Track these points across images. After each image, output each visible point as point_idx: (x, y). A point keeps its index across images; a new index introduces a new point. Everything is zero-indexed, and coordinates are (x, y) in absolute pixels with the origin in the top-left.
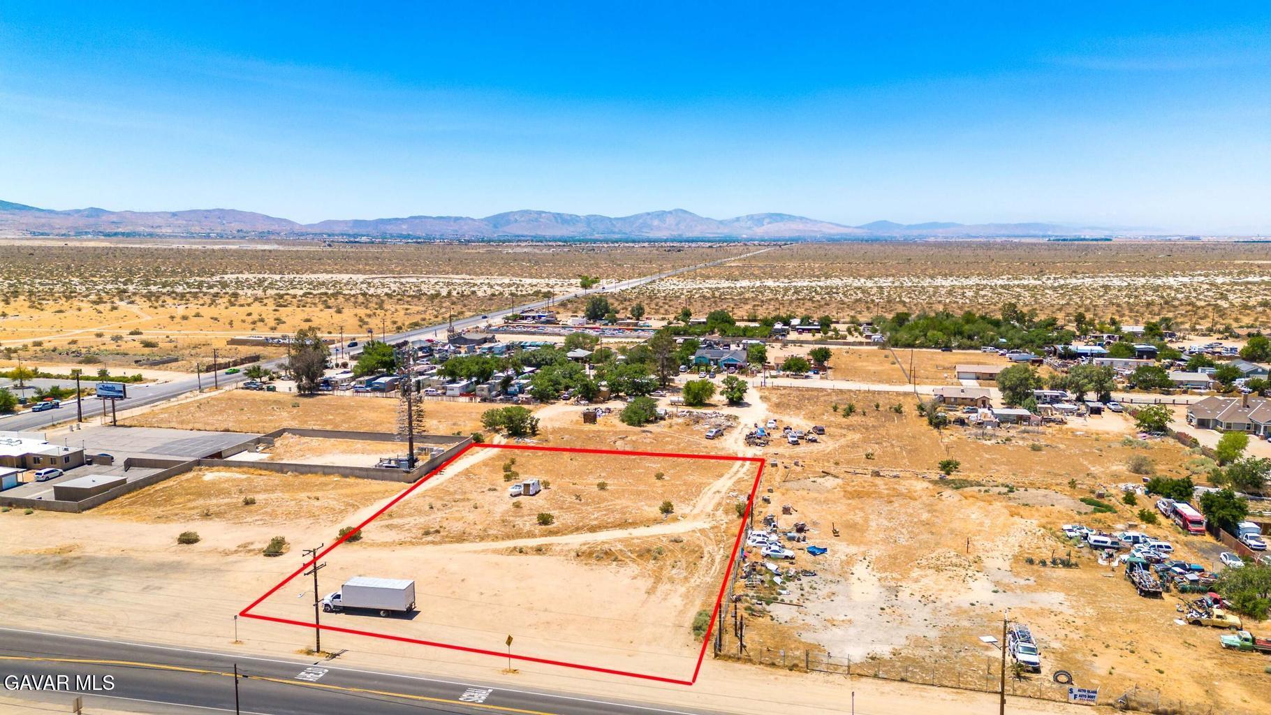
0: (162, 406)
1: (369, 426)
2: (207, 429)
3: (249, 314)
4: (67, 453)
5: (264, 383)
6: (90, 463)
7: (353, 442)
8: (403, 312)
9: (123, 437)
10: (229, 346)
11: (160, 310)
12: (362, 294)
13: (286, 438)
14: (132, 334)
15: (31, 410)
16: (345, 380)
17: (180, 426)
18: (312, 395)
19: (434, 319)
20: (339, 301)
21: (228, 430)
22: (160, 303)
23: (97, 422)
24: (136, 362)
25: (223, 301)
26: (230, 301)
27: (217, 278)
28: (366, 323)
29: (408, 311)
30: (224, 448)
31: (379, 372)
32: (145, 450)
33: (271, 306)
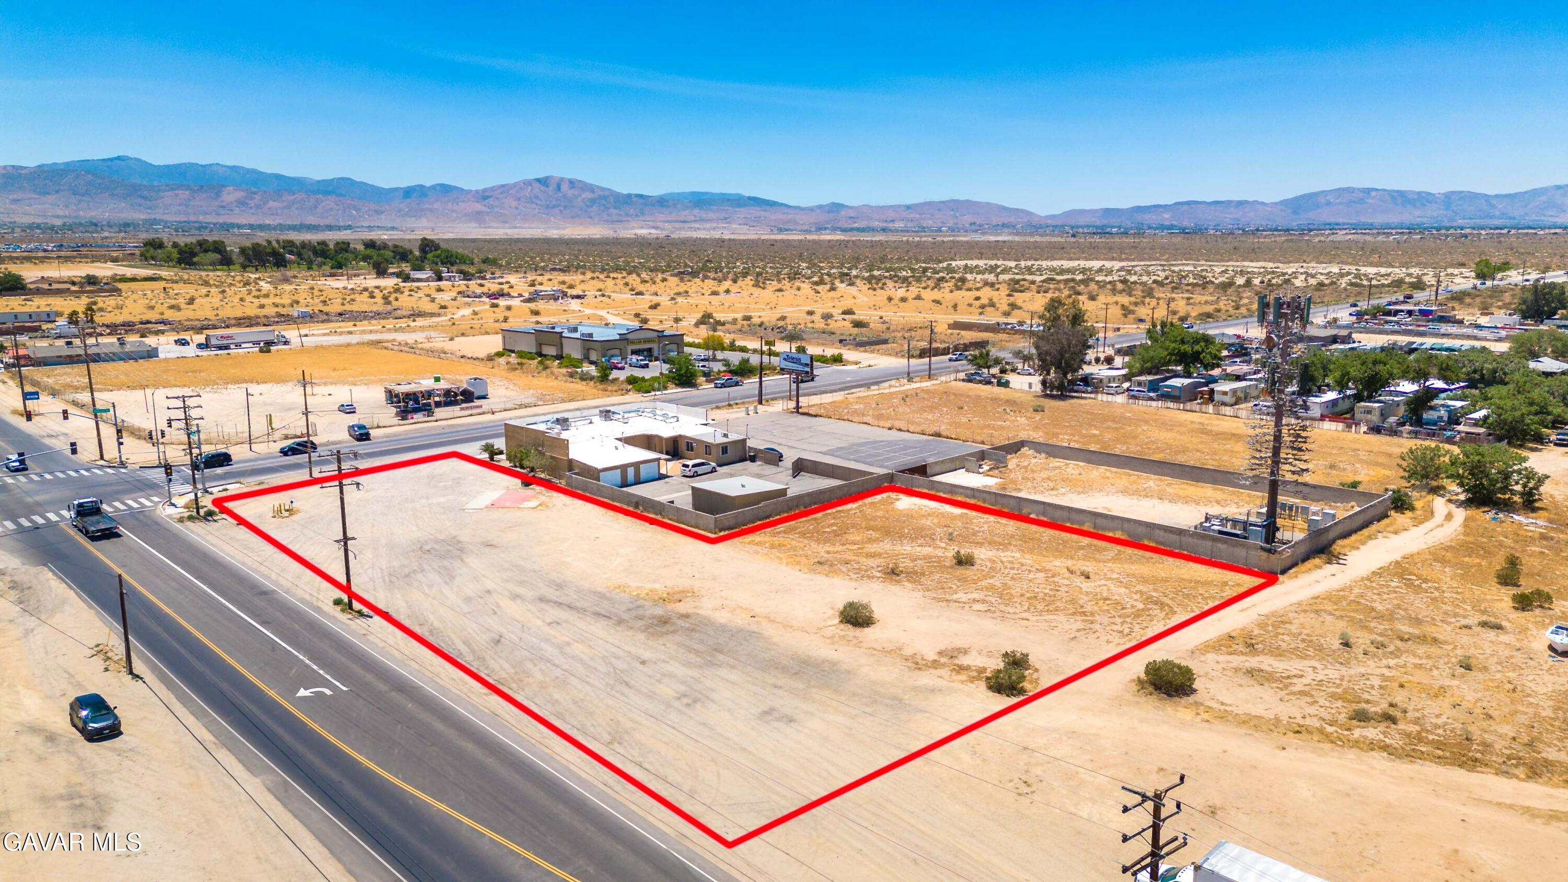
0: (858, 395)
1: (1162, 451)
2: (911, 429)
3: (978, 299)
4: (725, 440)
5: (994, 376)
6: (753, 459)
7: (1138, 476)
8: (1184, 302)
9: (803, 428)
10: (950, 331)
11: (879, 292)
12: (1121, 281)
13: (1025, 456)
14: (844, 313)
15: (713, 385)
16: (1113, 379)
17: (876, 423)
18: (1062, 397)
19: (1232, 311)
20: (1090, 288)
21: (939, 435)
22: (880, 285)
23: (779, 406)
24: (841, 341)
25: (948, 286)
26: (956, 285)
27: (945, 265)
28: (1133, 312)
29: (1192, 301)
30: (931, 460)
31: (1168, 371)
32: (824, 449)
33: (1004, 290)
